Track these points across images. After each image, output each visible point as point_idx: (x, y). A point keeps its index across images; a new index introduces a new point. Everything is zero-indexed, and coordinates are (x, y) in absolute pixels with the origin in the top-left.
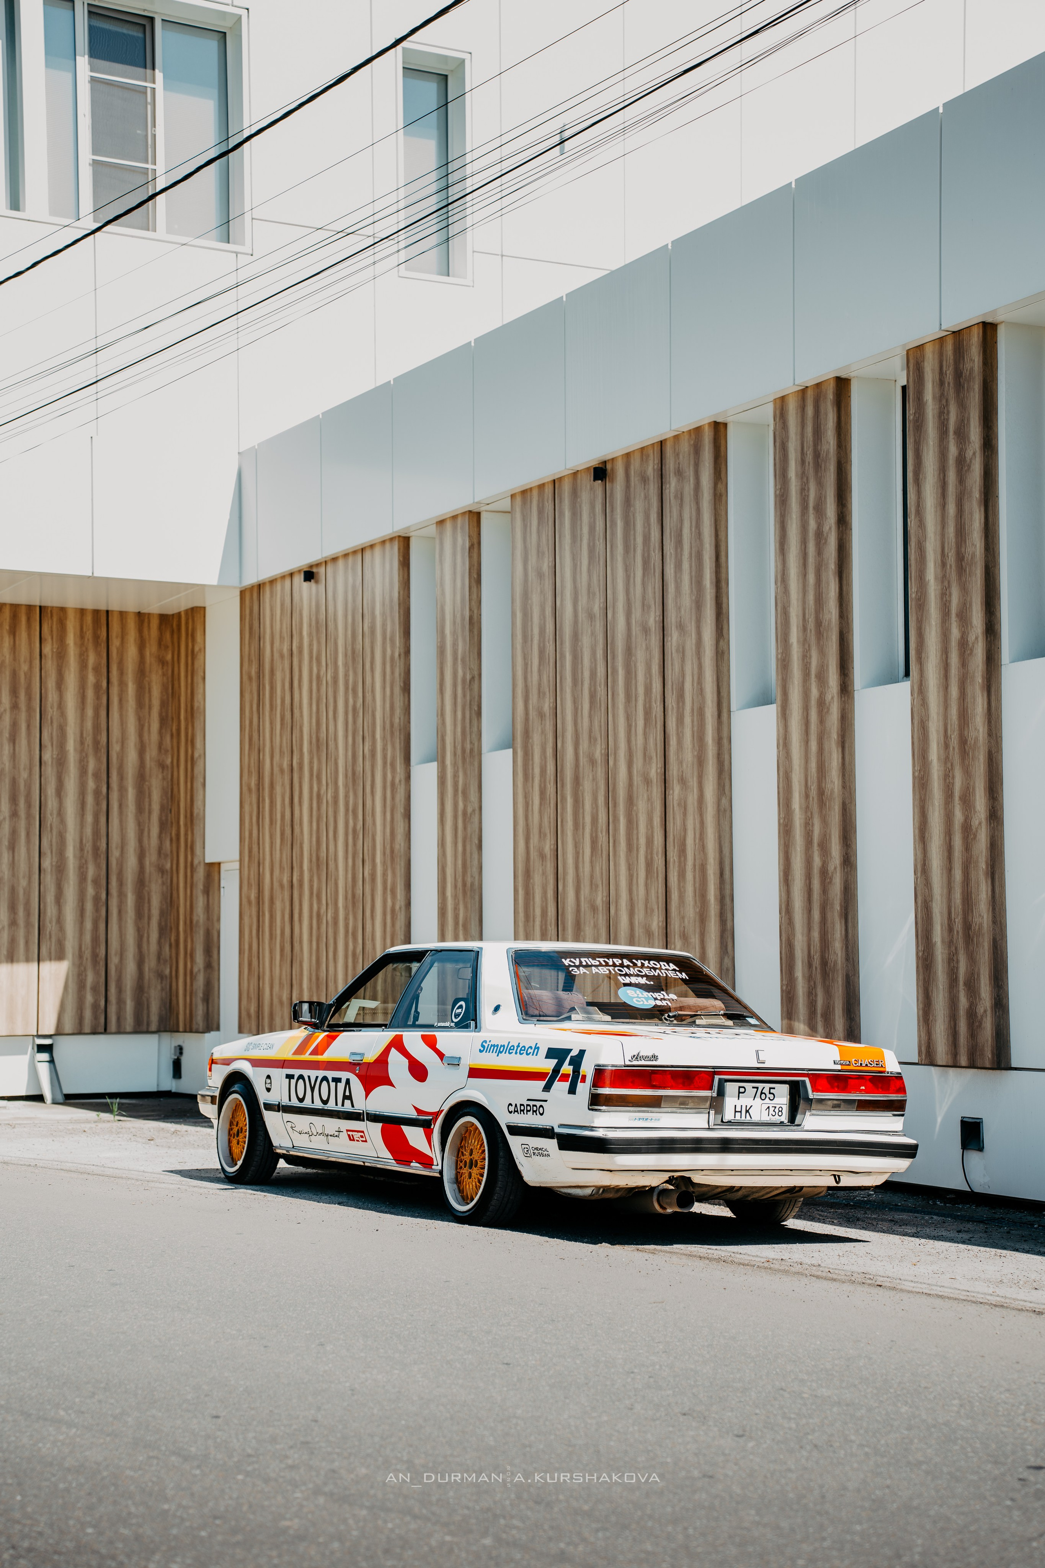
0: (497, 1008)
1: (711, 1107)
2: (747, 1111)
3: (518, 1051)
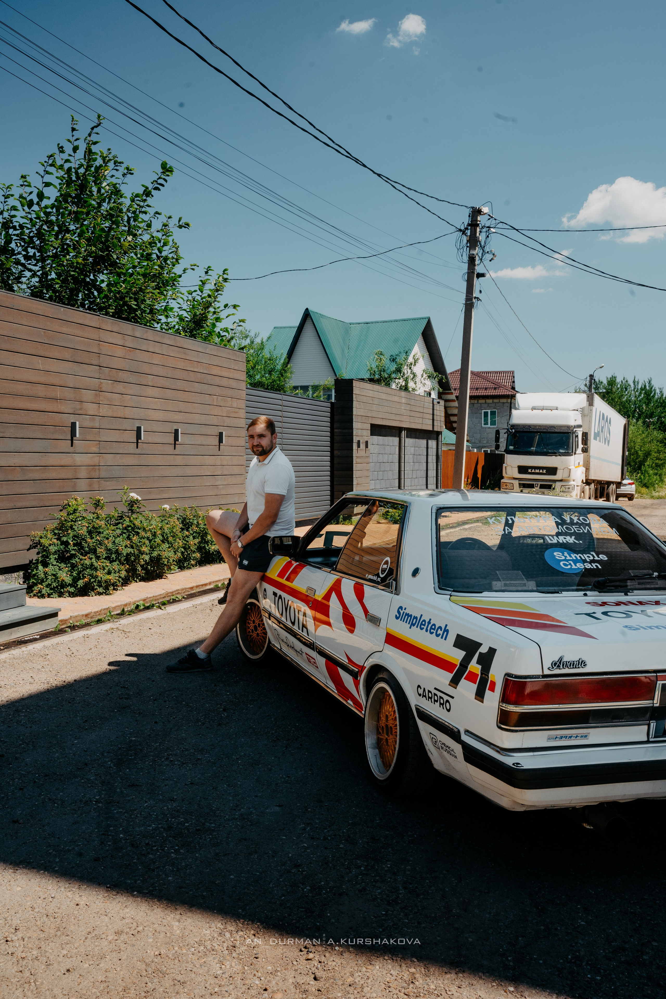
0: (416, 572)
1: (650, 719)
3: (429, 629)
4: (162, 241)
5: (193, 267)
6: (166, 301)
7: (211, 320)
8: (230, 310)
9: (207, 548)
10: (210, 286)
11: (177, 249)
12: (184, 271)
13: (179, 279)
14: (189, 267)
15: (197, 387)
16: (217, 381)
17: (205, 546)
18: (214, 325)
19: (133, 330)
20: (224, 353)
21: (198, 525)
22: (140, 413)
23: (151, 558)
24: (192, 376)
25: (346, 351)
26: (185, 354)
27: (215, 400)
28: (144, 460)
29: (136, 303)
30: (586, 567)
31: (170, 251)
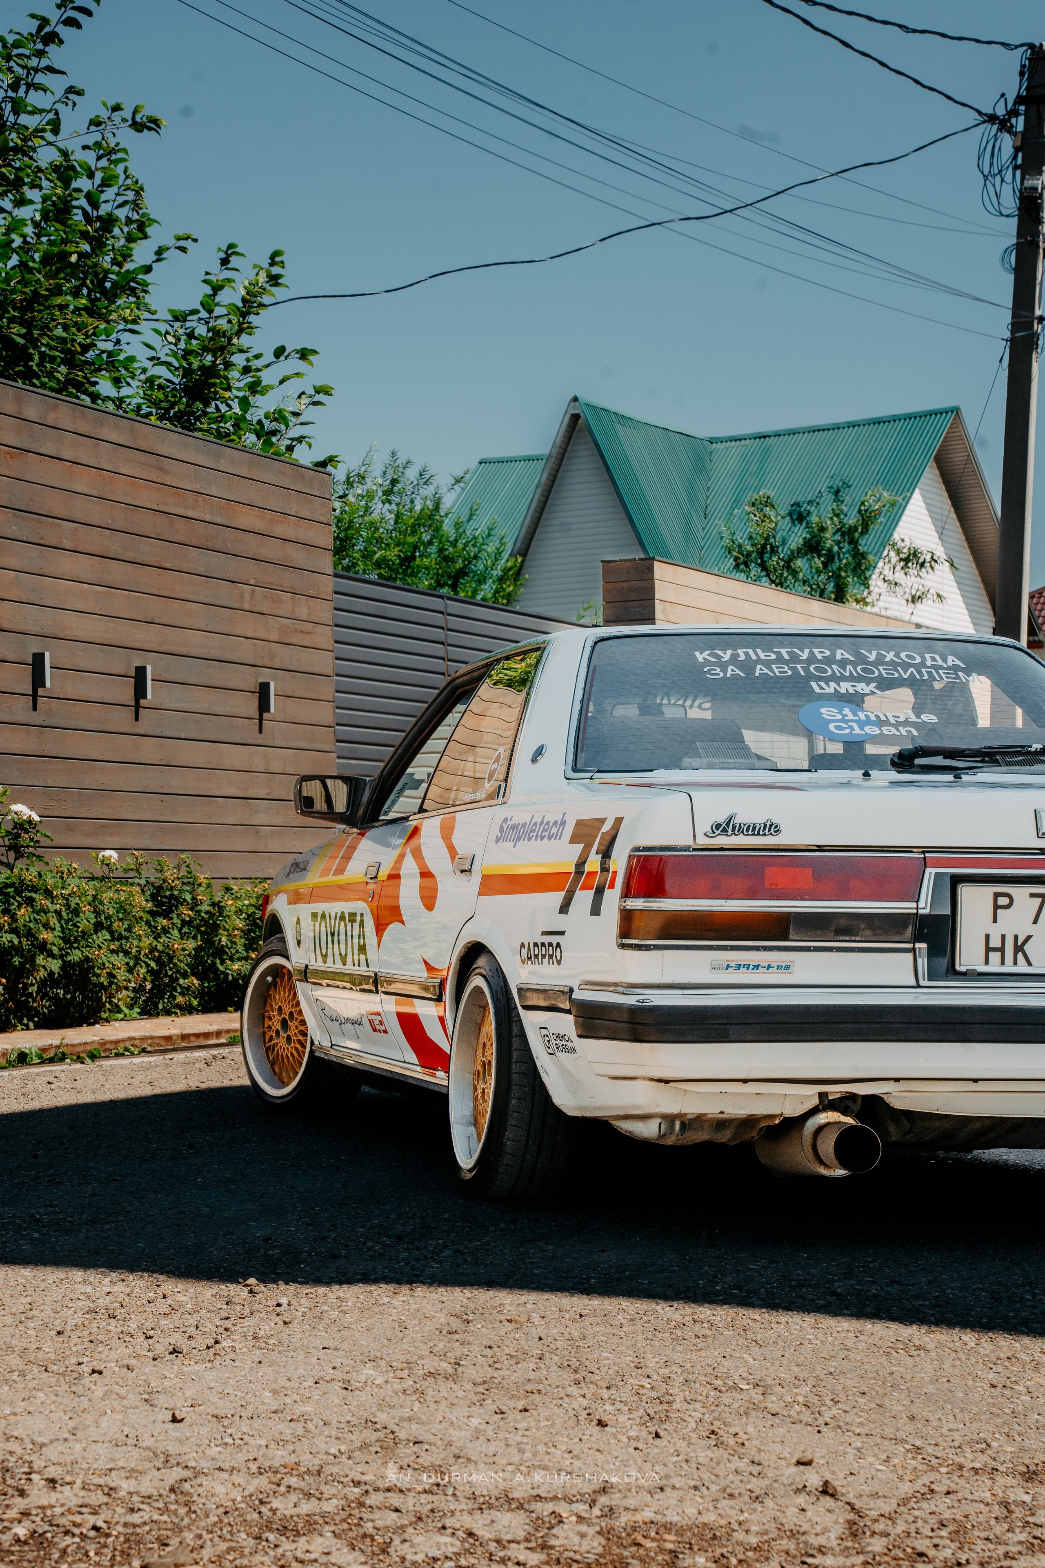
0: (539, 752)
1: (916, 939)
2: (1019, 948)
3: (540, 833)
4: (99, 176)
5: (182, 243)
6: (113, 337)
7: (239, 389)
8: (293, 364)
9: (221, 968)
10: (231, 296)
11: (137, 193)
12: (160, 253)
13: (147, 278)
14: (171, 242)
15: (196, 559)
16: (251, 545)
17: (214, 964)
18: (245, 403)
19: (19, 400)
20: (268, 471)
21: (194, 904)
22: (45, 620)
23: (65, 966)
24: (181, 530)
25: (697, 522)
26: (161, 469)
27: (247, 597)
28: (53, 743)
29: (24, 331)
30: (885, 732)
31: (120, 199)
